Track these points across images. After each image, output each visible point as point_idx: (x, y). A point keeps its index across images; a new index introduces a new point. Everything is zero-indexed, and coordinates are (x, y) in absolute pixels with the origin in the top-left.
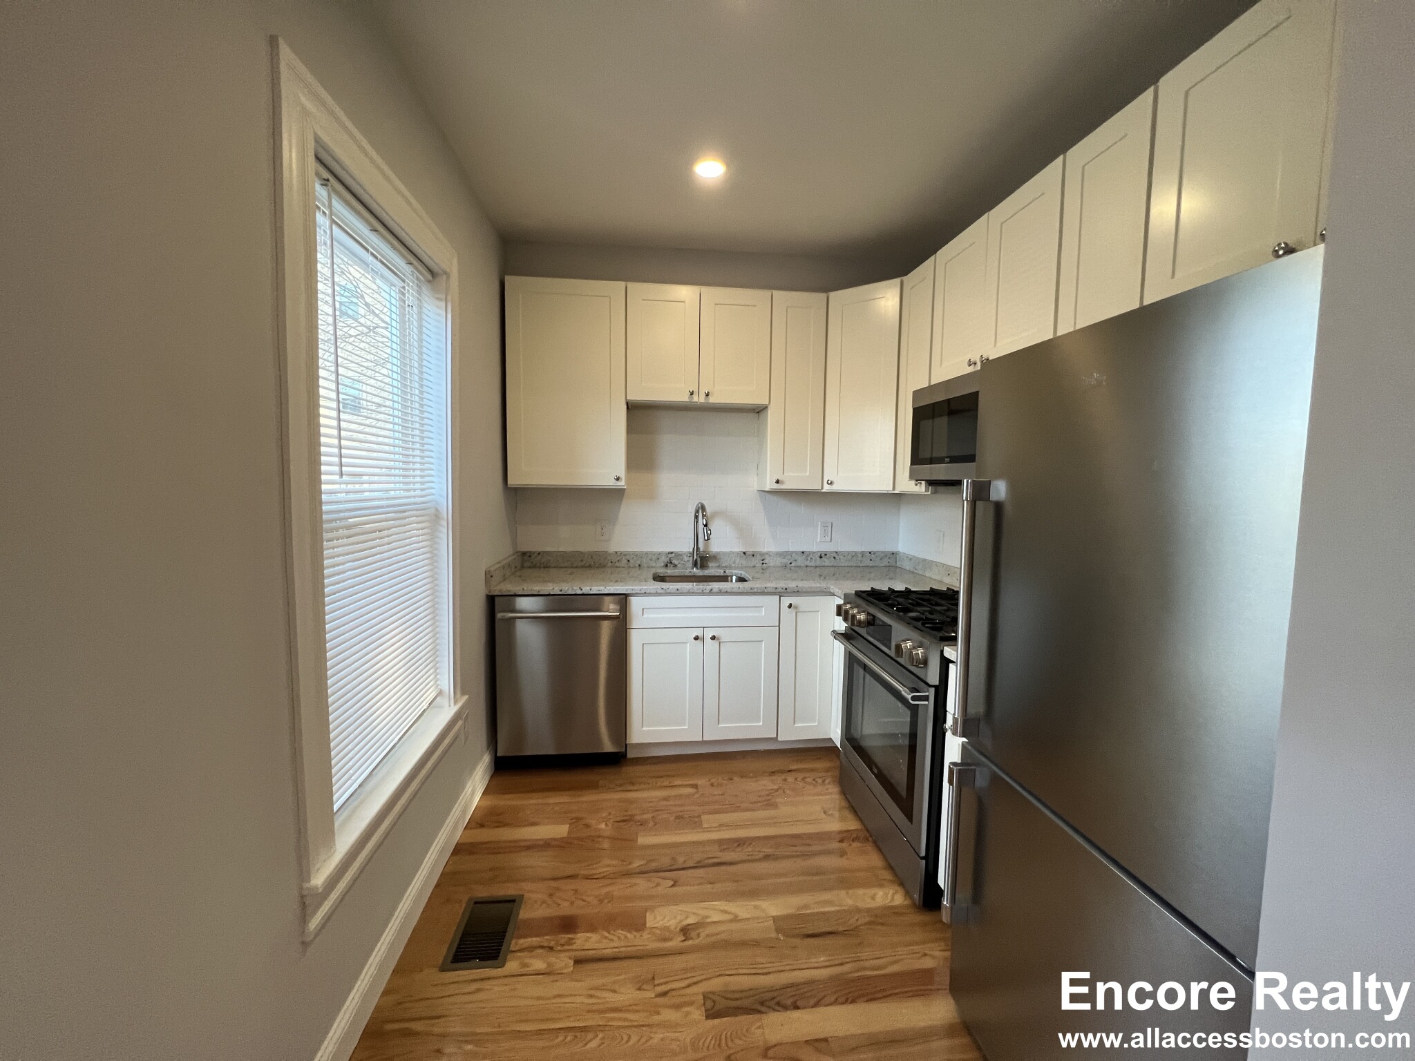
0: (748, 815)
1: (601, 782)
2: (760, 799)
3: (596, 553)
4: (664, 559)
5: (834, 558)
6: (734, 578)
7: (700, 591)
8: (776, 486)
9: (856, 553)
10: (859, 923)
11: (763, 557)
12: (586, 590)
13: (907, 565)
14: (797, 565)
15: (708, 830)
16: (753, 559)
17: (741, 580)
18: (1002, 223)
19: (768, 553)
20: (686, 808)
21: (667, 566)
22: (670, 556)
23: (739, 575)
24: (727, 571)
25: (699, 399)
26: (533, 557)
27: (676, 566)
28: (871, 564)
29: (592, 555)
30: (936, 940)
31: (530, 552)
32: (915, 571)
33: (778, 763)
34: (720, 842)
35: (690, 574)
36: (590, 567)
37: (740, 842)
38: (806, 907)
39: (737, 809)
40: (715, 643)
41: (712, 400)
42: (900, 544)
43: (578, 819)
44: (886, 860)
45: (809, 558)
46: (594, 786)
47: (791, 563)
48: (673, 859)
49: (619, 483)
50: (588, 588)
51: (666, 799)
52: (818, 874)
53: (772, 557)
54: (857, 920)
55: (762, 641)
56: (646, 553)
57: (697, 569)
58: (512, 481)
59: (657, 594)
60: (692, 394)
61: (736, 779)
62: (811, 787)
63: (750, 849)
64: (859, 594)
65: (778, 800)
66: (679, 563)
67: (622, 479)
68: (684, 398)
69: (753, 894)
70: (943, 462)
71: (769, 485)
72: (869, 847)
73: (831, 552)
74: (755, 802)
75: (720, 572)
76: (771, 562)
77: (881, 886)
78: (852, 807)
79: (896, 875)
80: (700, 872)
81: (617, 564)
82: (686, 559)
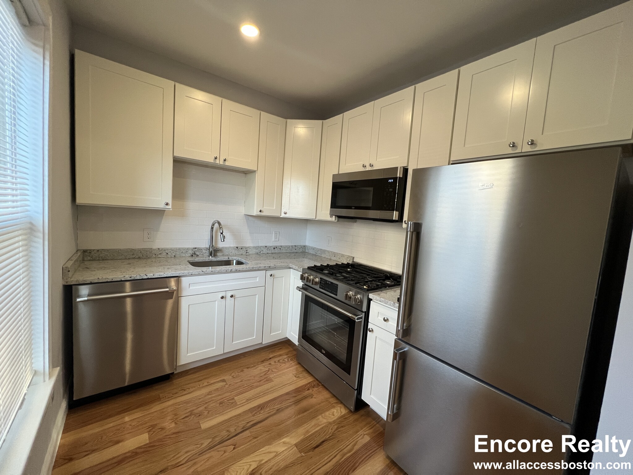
0: (259, 390)
1: (161, 395)
2: (262, 378)
3: (144, 250)
4: (191, 252)
5: (280, 249)
6: (235, 261)
7: (225, 271)
8: (259, 213)
9: (289, 246)
10: (333, 430)
11: (247, 249)
12: (150, 275)
13: (311, 252)
14: (263, 253)
15: (242, 405)
16: (241, 250)
17: (239, 263)
18: (381, 108)
19: (249, 247)
20: (224, 396)
21: (192, 256)
22: (194, 250)
23: (237, 260)
24: (230, 258)
25: (220, 162)
26: (93, 253)
27: (198, 255)
28: (296, 251)
29: (140, 251)
30: (365, 426)
31: (90, 250)
32: (316, 254)
33: (264, 355)
34: (251, 410)
35: (209, 260)
36: (139, 258)
37: (261, 407)
38: (308, 432)
39: (252, 388)
40: (233, 299)
41: (227, 163)
42: (307, 242)
43: (153, 426)
44: (331, 392)
45: (269, 249)
46: (158, 399)
47: (260, 252)
48: (228, 431)
49: (167, 207)
50: (152, 274)
51: (209, 393)
52: (305, 411)
53: (251, 250)
54: (332, 429)
55: (256, 295)
56: (179, 249)
57: (212, 257)
58: (80, 200)
59: (199, 275)
60: (216, 158)
61: (245, 370)
62: (284, 365)
63: (268, 409)
64: (309, 268)
65: (271, 376)
66: (200, 254)
67: (169, 205)
68: (211, 160)
69: (280, 435)
70: (351, 209)
71: (255, 212)
72: (321, 389)
73: (279, 246)
74: (260, 381)
75: (226, 258)
76: (251, 252)
77: (334, 407)
78: (306, 370)
79: (337, 399)
80: (247, 433)
81: (160, 256)
82: (204, 251)
